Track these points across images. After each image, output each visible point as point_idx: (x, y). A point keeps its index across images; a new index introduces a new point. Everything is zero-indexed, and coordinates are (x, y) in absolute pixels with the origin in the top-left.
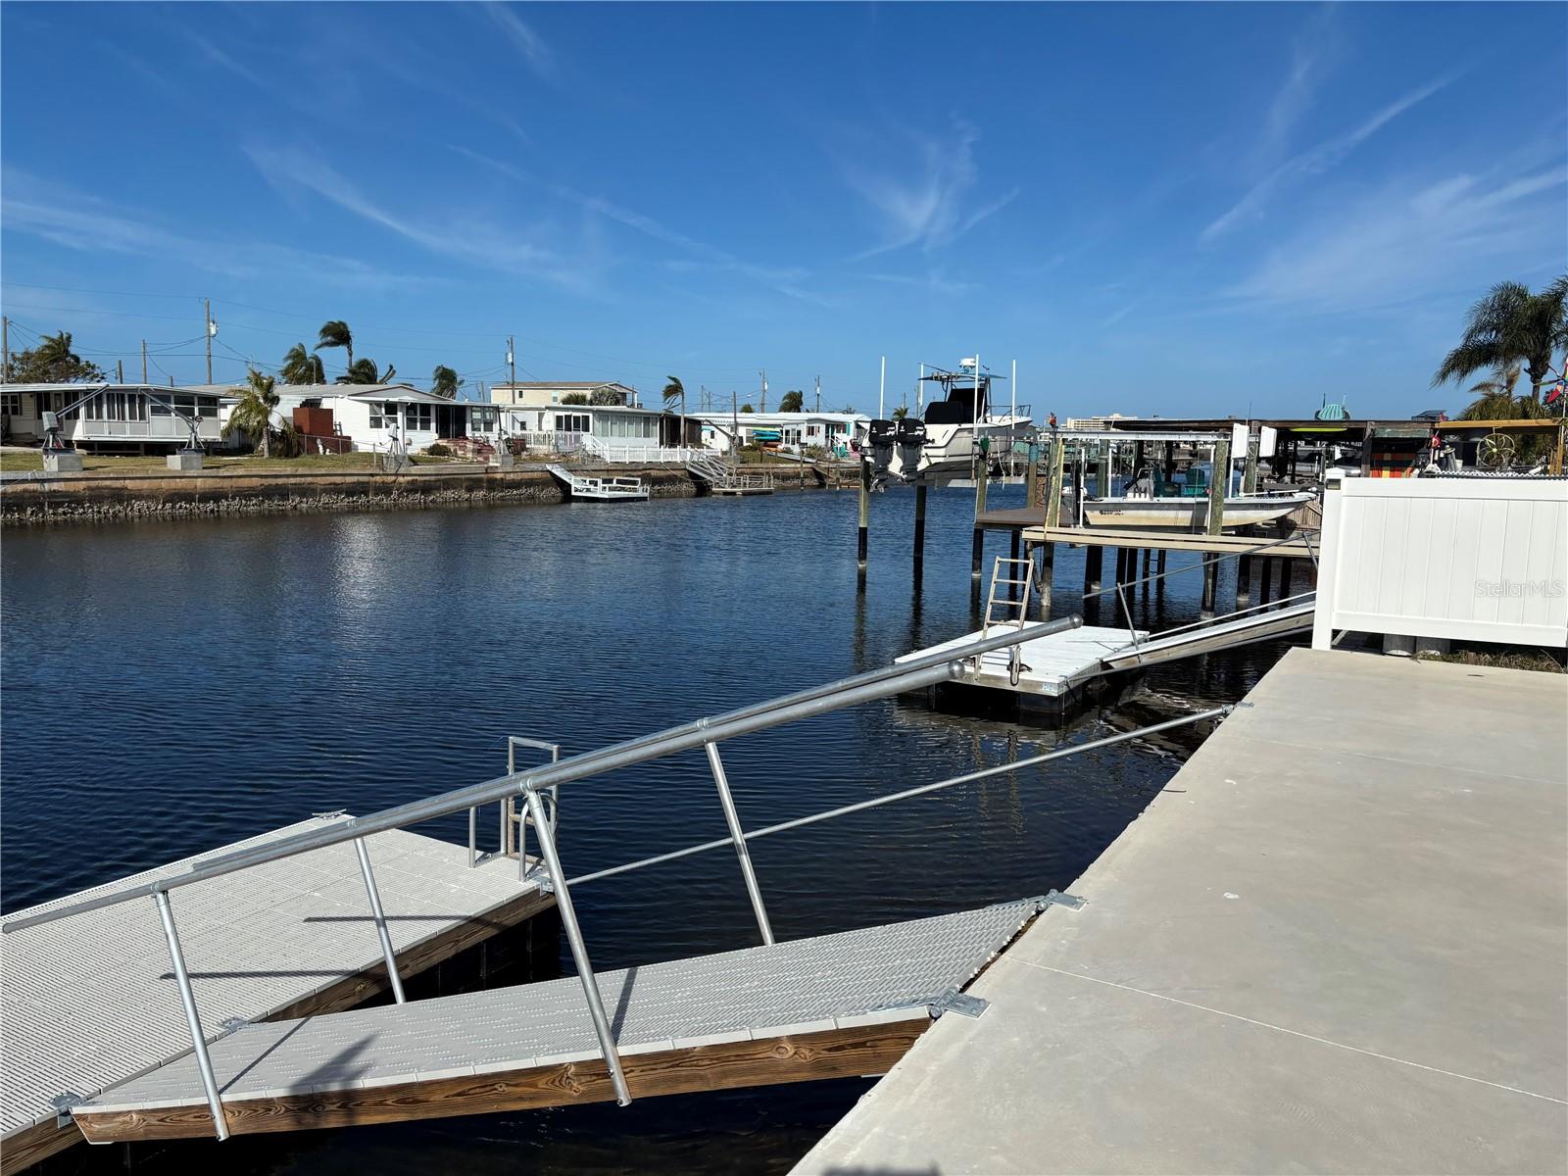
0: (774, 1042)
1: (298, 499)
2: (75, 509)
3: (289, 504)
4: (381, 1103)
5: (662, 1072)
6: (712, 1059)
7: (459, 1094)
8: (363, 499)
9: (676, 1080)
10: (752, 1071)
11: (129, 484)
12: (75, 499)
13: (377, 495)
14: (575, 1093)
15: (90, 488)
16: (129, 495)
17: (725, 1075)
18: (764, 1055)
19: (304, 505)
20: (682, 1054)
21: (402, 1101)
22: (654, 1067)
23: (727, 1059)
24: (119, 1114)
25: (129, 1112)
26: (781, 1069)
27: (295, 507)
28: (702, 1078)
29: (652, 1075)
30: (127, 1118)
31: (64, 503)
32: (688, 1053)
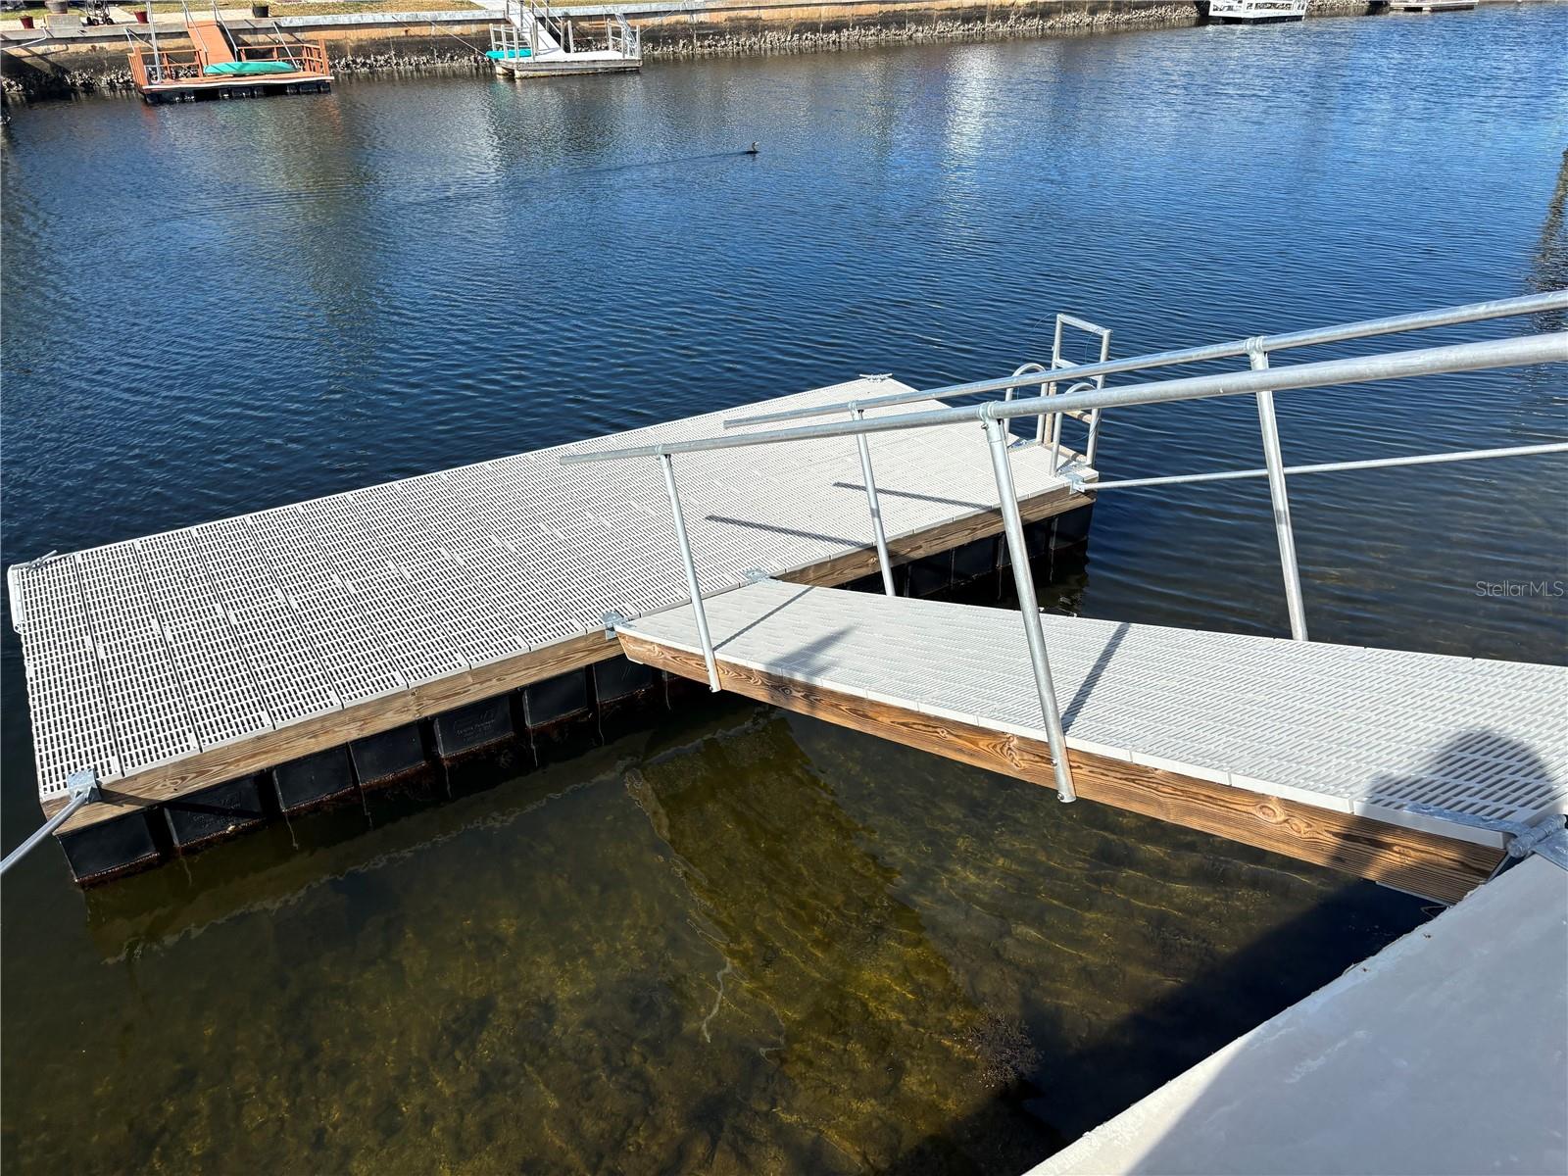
0: (1260, 799)
1: (914, 28)
2: (718, 41)
3: (905, 34)
4: (836, 706)
5: (1112, 780)
6: (1176, 790)
7: (903, 724)
8: (979, 25)
9: (1130, 796)
10: (1225, 820)
11: (765, 14)
12: (718, 31)
13: (993, 21)
14: (1014, 766)
15: (730, 19)
16: (763, 26)
17: (1190, 812)
18: (1244, 809)
19: (920, 34)
20: (1140, 771)
21: (854, 711)
22: (1106, 772)
23: (1195, 796)
24: (646, 642)
25: (652, 643)
26: (1262, 831)
27: (911, 37)
28: (1160, 805)
29: (1100, 780)
30: (651, 647)
31: (708, 35)
32: (1147, 772)
